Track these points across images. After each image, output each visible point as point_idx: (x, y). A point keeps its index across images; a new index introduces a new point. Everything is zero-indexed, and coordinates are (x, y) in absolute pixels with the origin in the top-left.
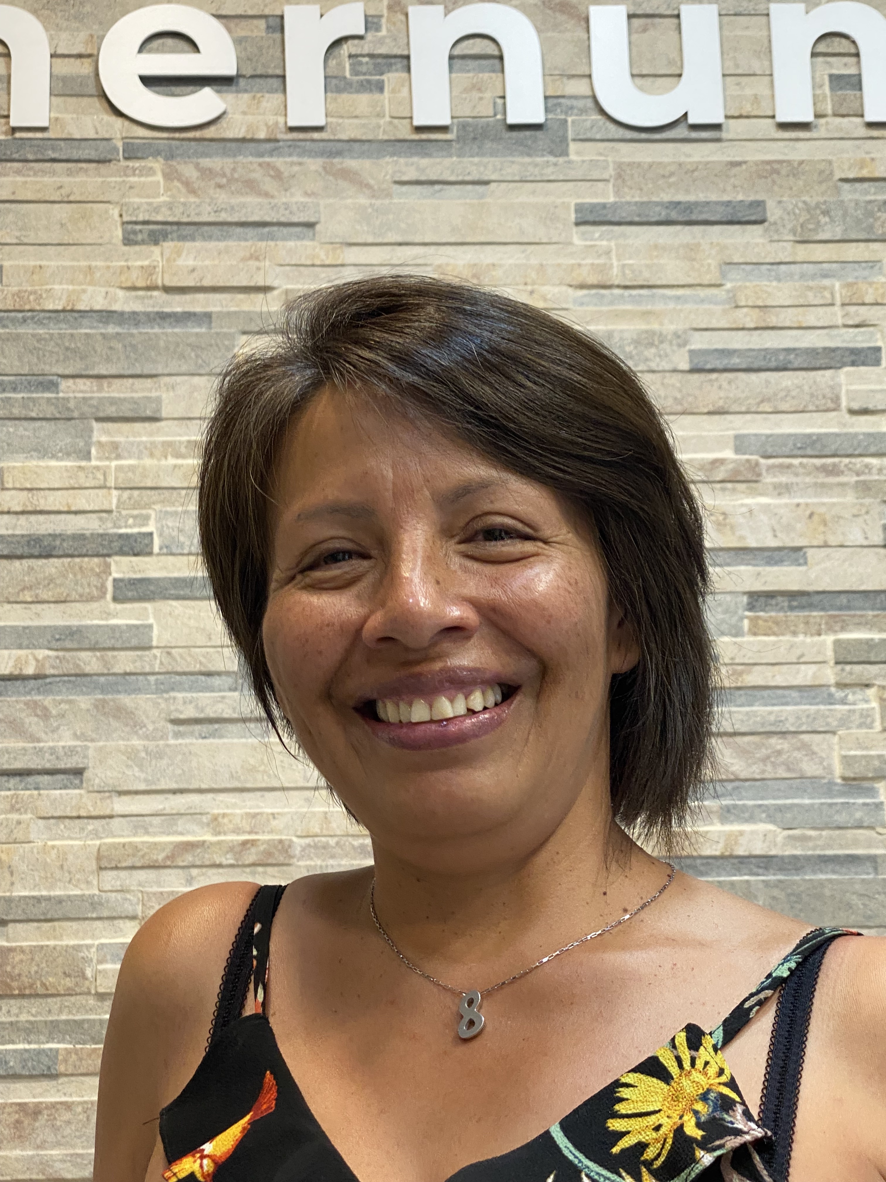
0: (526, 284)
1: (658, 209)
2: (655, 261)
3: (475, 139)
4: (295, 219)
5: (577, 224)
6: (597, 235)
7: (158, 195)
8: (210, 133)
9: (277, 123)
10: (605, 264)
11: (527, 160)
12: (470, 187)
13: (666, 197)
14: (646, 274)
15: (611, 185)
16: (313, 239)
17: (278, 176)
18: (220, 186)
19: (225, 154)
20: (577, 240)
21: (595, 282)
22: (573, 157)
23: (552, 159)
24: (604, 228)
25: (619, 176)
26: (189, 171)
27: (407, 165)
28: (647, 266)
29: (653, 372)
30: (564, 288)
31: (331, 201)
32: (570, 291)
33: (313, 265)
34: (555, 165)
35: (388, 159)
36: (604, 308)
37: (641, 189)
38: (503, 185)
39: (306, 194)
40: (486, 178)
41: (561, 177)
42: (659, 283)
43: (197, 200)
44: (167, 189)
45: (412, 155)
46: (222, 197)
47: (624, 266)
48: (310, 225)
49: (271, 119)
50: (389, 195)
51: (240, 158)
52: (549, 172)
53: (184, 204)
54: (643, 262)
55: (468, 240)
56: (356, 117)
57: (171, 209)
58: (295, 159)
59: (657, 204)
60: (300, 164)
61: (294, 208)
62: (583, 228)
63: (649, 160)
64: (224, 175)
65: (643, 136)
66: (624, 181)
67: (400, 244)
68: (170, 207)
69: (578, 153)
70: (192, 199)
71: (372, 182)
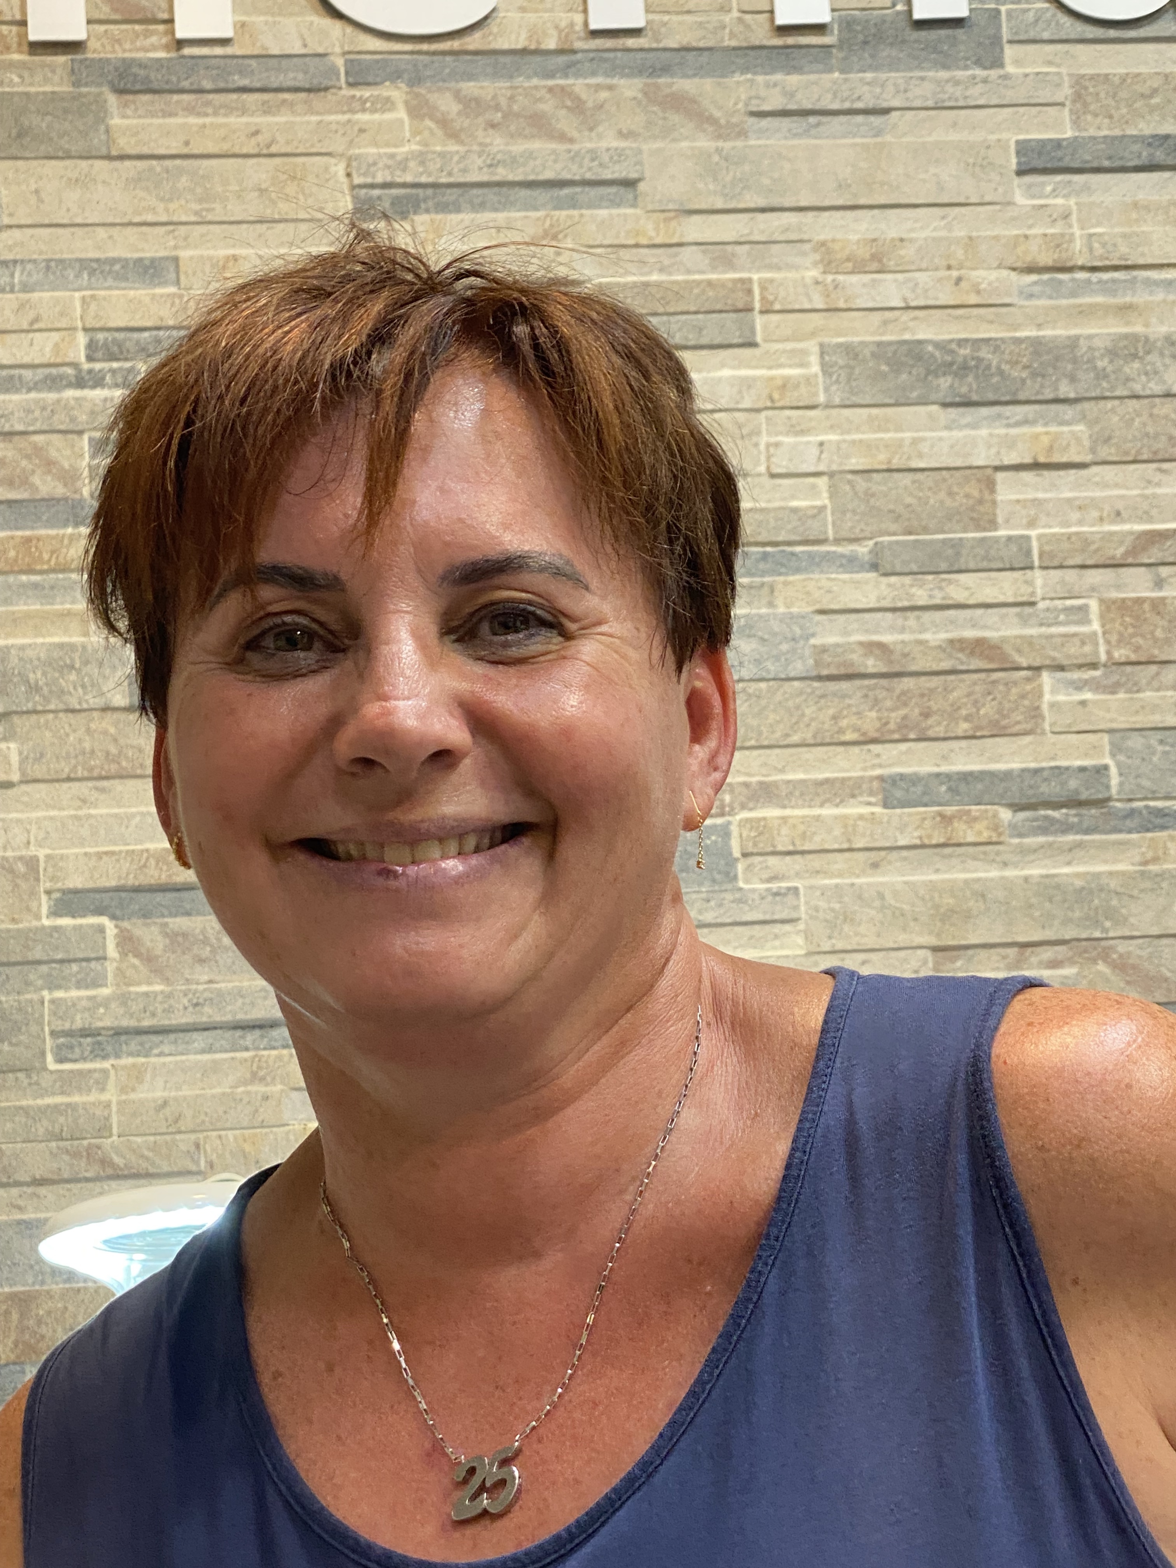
0: (949, 268)
1: (1136, 147)
2: (1135, 229)
3: (866, 43)
4: (608, 175)
5: (1020, 173)
6: (1049, 189)
7: (400, 143)
8: (474, 42)
9: (572, 25)
10: (1062, 235)
11: (943, 74)
12: (860, 119)
13: (1146, 127)
14: (1124, 249)
15: (1066, 111)
16: (634, 206)
17: (578, 107)
18: (493, 126)
19: (496, 75)
20: (1020, 199)
21: (1050, 263)
22: (1010, 69)
23: (979, 72)
24: (1059, 178)
25: (1078, 97)
26: (447, 104)
27: (767, 85)
28: (1124, 236)
29: (1137, 397)
30: (1005, 273)
31: (658, 144)
32: (1013, 275)
33: (637, 246)
34: (985, 81)
35: (738, 77)
36: (1064, 302)
37: (1111, 117)
38: (910, 114)
39: (621, 135)
40: (885, 105)
41: (994, 102)
42: (1141, 261)
43: (462, 149)
44: (415, 133)
45: (773, 70)
46: (498, 143)
47: (1091, 236)
48: (630, 184)
49: (564, 18)
50: (743, 134)
51: (519, 81)
52: (976, 93)
53: (442, 155)
54: (1117, 230)
55: (862, 201)
56: (689, 12)
57: (422, 163)
58: (600, 80)
59: (1135, 139)
60: (610, 88)
61: (606, 158)
62: (1028, 179)
63: (1123, 71)
64: (497, 107)
65: (1112, 33)
66: (1085, 105)
67: (763, 210)
68: (422, 158)
69: (1017, 62)
70: (453, 147)
71: (717, 114)
